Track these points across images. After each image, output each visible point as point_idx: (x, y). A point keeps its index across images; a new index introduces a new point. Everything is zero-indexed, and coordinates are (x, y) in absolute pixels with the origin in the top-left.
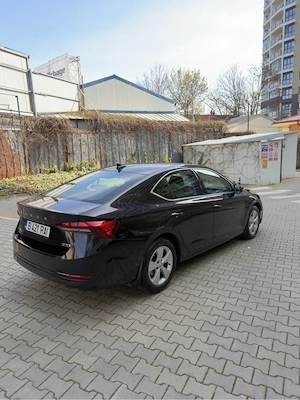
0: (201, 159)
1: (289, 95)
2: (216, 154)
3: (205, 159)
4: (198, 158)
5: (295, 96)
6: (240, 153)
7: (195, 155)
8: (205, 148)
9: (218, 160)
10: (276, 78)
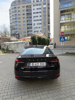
0: (8, 47)
1: (17, 33)
2: (12, 45)
3: (9, 47)
4: (7, 47)
5: (19, 34)
6: (19, 45)
7: (5, 46)
8: (9, 44)
9: (13, 47)
10: (14, 29)
